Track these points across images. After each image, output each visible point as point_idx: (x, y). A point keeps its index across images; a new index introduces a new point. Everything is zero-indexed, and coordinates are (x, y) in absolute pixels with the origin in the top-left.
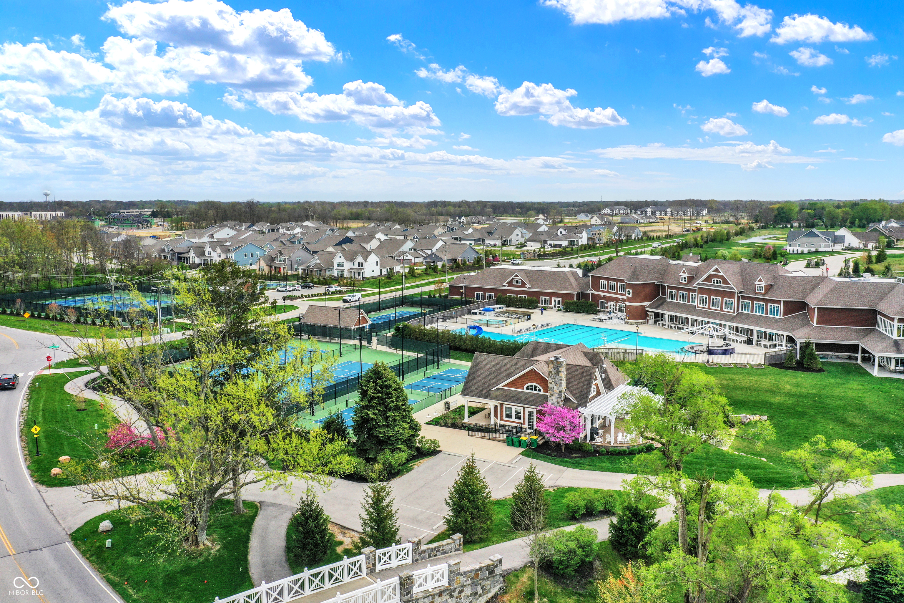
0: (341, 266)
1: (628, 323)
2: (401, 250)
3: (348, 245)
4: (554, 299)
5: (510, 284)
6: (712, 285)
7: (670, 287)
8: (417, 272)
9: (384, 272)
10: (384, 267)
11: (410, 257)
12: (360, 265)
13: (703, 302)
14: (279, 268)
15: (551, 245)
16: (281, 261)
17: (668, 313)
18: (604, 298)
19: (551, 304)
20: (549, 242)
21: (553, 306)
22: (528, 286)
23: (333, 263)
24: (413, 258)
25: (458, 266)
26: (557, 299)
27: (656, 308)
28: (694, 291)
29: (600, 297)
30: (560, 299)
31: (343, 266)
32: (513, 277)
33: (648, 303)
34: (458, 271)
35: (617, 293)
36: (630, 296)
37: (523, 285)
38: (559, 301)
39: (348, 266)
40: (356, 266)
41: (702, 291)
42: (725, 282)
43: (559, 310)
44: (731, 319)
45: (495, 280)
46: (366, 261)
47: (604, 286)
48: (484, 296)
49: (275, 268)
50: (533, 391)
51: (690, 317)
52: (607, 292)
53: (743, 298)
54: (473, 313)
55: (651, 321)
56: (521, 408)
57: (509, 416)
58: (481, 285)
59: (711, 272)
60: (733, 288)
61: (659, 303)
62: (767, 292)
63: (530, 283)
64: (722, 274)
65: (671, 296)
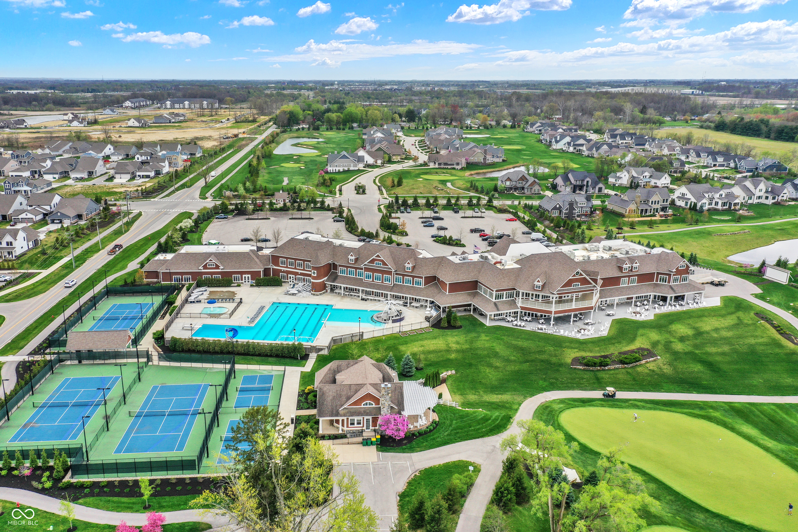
1: (314, 295)
4: (244, 276)
5: (205, 267)
6: (375, 265)
7: (340, 266)
9: (31, 244)
11: (30, 216)
12: (10, 244)
13: (368, 277)
15: (139, 176)
17: (343, 286)
18: (284, 272)
19: (242, 280)
20: (138, 173)
21: (243, 281)
22: (222, 267)
24: (34, 217)
26: (247, 276)
27: (333, 282)
28: (362, 269)
29: (281, 271)
30: (250, 276)
32: (207, 261)
33: (326, 278)
35: (295, 268)
36: (316, 275)
37: (217, 267)
38: (248, 277)
40: (4, 245)
41: (367, 270)
42: (385, 264)
43: (252, 286)
44: (391, 289)
45: (190, 264)
47: (283, 263)
48: (182, 279)
50: (368, 406)
51: (361, 288)
52: (287, 267)
53: (397, 274)
54: (191, 302)
55: (329, 291)
56: (360, 418)
57: (352, 424)
58: (177, 269)
59: (374, 257)
60: (390, 268)
61: (333, 277)
62: (413, 271)
63: (223, 265)
64: (382, 259)
65: (342, 272)
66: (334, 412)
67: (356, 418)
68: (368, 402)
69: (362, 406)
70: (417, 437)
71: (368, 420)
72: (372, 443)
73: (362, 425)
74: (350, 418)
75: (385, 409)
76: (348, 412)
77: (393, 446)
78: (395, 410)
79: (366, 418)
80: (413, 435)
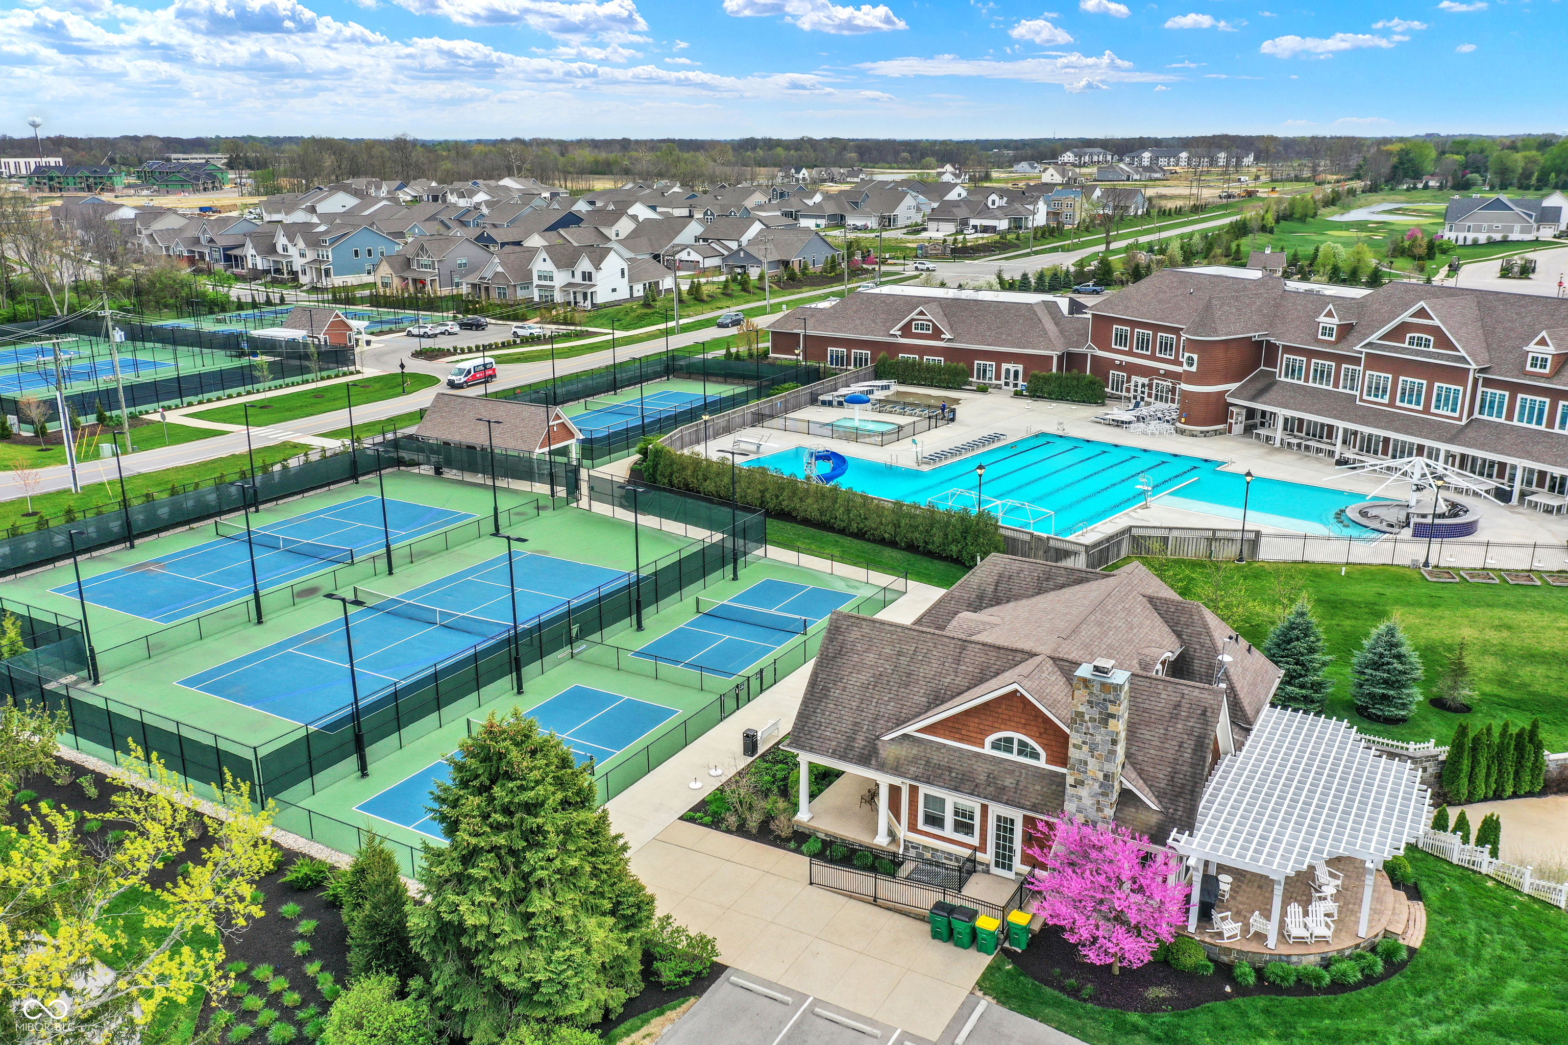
0: (545, 278)
1: (1182, 432)
2: (677, 241)
3: (573, 229)
4: (1005, 366)
5: (906, 331)
6: (1404, 349)
7: (1288, 349)
8: (706, 290)
9: (639, 290)
10: (638, 281)
11: (695, 256)
12: (587, 276)
13: (1377, 390)
14: (423, 282)
15: (975, 227)
16: (426, 266)
17: (1283, 413)
18: (1120, 367)
19: (998, 378)
20: (972, 222)
21: (1002, 382)
22: (948, 336)
23: (531, 271)
24: (699, 258)
25: (792, 277)
26: (1012, 367)
27: (1253, 399)
28: (1356, 361)
29: (1111, 364)
30: (1020, 368)
31: (551, 279)
32: (913, 315)
33: (1233, 386)
34: (792, 287)
35: (1153, 357)
36: (1194, 369)
37: (937, 334)
38: (1016, 373)
39: (561, 278)
40: (578, 279)
41: (1375, 362)
42: (1443, 342)
43: (1018, 394)
44: (1454, 435)
45: (874, 321)
46: (598, 268)
47: (1122, 339)
48: (849, 356)
49: (415, 281)
50: (1014, 757)
51: (1341, 425)
52: (1130, 353)
53: (1488, 383)
54: (824, 403)
55: (1238, 428)
56: (973, 804)
57: (935, 820)
58: (840, 331)
59: (1405, 317)
60: (1463, 359)
61: (1259, 385)
62: (1557, 372)
63: (952, 328)
64: (1437, 322)
65: (1291, 371)
66: (860, 742)
67: (952, 800)
68: (1017, 736)
69: (987, 750)
70: (1242, 990)
71: (1005, 826)
72: (974, 939)
73: (975, 841)
74: (924, 789)
75: (1083, 792)
76: (914, 761)
77: (1074, 993)
78: (1143, 816)
79: (996, 810)
80: (1225, 971)
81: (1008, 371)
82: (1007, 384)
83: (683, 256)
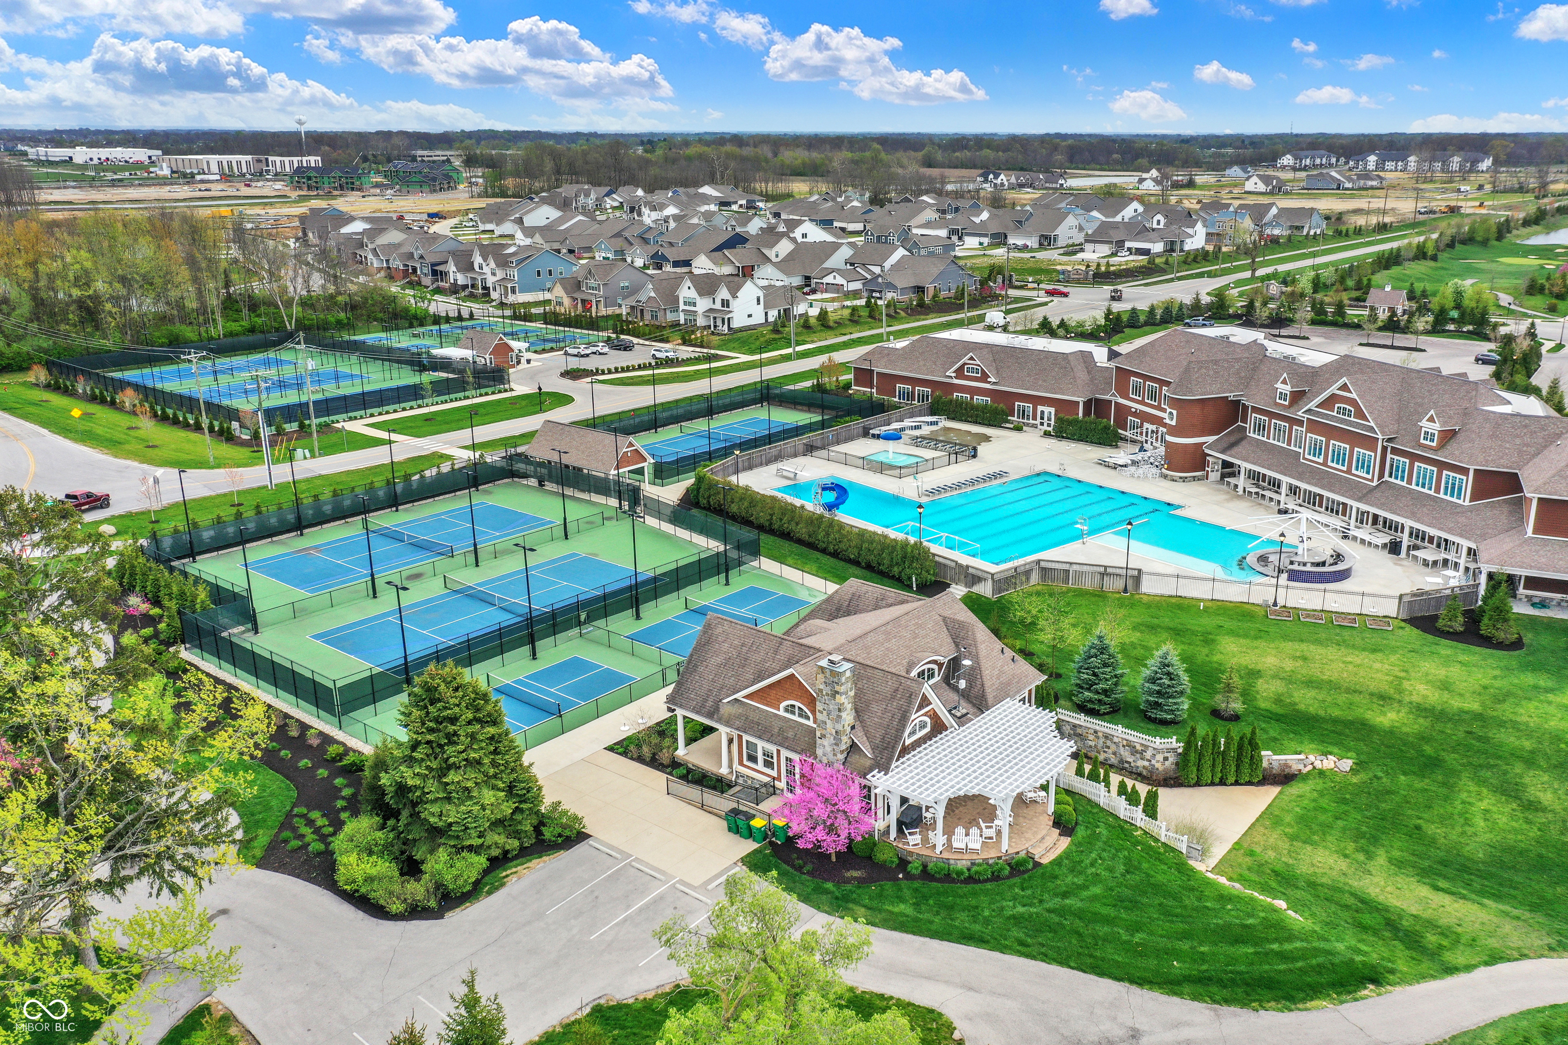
0: (690, 304)
1: (1165, 477)
2: (825, 265)
3: (739, 250)
4: (1040, 408)
5: (960, 373)
6: (1333, 417)
7: (1256, 409)
8: (832, 317)
9: (772, 316)
10: (772, 307)
11: (839, 280)
12: (726, 303)
13: (1315, 449)
14: (590, 302)
15: (1129, 249)
16: (593, 288)
17: (1247, 466)
18: (1136, 414)
19: (1035, 418)
20: (1128, 244)
21: (1038, 422)
22: (992, 379)
23: (678, 297)
24: (842, 282)
25: (921, 304)
26: (1046, 409)
27: (1228, 450)
28: (1301, 424)
29: (1128, 411)
30: (1053, 410)
31: (694, 304)
32: (965, 360)
33: (1211, 439)
34: (920, 313)
35: (1159, 408)
36: (1176, 423)
37: (984, 378)
38: (1049, 415)
39: (703, 305)
40: (718, 306)
42: (1359, 413)
43: (1047, 434)
44: (1366, 495)
45: (935, 363)
46: (734, 296)
47: (1137, 390)
48: (913, 392)
49: (583, 301)
50: (795, 718)
52: (1142, 403)
53: (1394, 451)
55: (1214, 476)
56: (772, 748)
57: (752, 758)
58: (906, 370)
59: (1335, 389)
60: (1373, 429)
61: (1233, 439)
62: (1441, 446)
63: (997, 373)
65: (1257, 428)
66: (709, 701)
67: (762, 745)
68: (797, 704)
69: (782, 713)
71: (790, 765)
72: (749, 832)
73: (774, 773)
74: (746, 737)
75: (825, 742)
76: (739, 717)
77: (799, 868)
78: (862, 761)
79: (785, 753)
81: (1042, 412)
82: (1042, 424)
83: (829, 279)
